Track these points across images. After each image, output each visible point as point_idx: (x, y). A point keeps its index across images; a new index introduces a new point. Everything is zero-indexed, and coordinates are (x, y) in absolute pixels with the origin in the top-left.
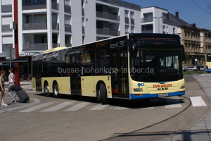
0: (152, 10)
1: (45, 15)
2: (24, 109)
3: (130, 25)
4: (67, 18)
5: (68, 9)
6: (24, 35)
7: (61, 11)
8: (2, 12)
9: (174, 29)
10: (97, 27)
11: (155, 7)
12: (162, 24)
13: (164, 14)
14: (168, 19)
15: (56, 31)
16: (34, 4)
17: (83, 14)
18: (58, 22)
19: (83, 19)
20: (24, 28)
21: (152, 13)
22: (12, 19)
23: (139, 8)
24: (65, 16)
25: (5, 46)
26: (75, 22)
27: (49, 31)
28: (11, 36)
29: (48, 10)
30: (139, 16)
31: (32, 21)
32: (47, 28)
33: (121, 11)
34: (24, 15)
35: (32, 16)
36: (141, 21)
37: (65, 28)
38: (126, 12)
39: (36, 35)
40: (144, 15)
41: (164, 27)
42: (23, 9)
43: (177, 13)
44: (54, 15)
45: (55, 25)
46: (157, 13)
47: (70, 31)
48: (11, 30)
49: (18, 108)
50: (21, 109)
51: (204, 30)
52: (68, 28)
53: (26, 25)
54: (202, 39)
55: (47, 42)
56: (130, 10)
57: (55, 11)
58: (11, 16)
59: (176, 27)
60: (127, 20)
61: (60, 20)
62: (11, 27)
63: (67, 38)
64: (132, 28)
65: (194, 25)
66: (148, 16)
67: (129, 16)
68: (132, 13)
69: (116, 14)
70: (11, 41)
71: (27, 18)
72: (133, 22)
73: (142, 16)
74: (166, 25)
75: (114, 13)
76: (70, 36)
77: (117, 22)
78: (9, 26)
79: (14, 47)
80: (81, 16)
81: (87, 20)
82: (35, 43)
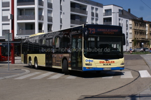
0: (111, 7)
1: (33, 9)
2: (18, 77)
3: (95, 18)
4: (50, 12)
5: (50, 5)
6: (18, 24)
7: (45, 7)
8: (3, 7)
9: (127, 21)
10: (71, 19)
11: (114, 5)
12: (118, 17)
13: (119, 10)
14: (123, 14)
15: (41, 21)
16: (25, 2)
17: (61, 9)
18: (43, 14)
19: (61, 13)
20: (18, 19)
21: (111, 10)
22: (10, 12)
23: (101, 6)
24: (48, 10)
25: (4, 32)
26: (55, 15)
27: (36, 21)
28: (9, 24)
29: (36, 6)
30: (101, 11)
31: (24, 14)
32: (34, 19)
33: (89, 8)
34: (18, 9)
35: (24, 10)
36: (103, 15)
37: (48, 19)
38: (92, 8)
39: (27, 24)
40: (105, 10)
41: (120, 19)
42: (18, 5)
43: (129, 10)
44: (40, 10)
45: (40, 17)
46: (115, 9)
47: (52, 21)
48: (9, 20)
49: (14, 76)
50: (16, 77)
51: (148, 22)
52: (50, 19)
53: (20, 16)
54: (147, 29)
55: (34, 29)
56: (95, 7)
57: (41, 7)
58: (9, 10)
59: (128, 20)
60: (93, 14)
62: (9, 17)
63: (49, 26)
64: (97, 20)
65: (142, 18)
66: (108, 11)
67: (94, 11)
68: (97, 9)
69: (85, 9)
70: (9, 27)
71: (20, 11)
72: (97, 15)
73: (104, 12)
74: (121, 18)
75: (83, 9)
76: (51, 25)
77: (86, 15)
78: (7, 17)
79: (11, 32)
80: (60, 11)
81: (64, 14)
82: (26, 29)
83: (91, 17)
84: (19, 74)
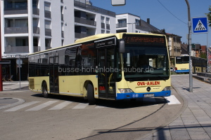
0: (126, 16)
1: (26, 19)
2: (9, 108)
3: (106, 30)
4: (48, 22)
5: (48, 14)
7: (42, 17)
10: (75, 32)
11: (129, 14)
12: (135, 29)
13: (136, 20)
14: (141, 25)
15: (36, 35)
16: (15, 9)
17: (62, 19)
18: (39, 26)
19: (62, 24)
20: (6, 32)
21: (125, 20)
23: (114, 15)
24: (46, 21)
26: (55, 26)
27: (30, 35)
29: (29, 15)
30: (114, 22)
31: (14, 25)
32: (28, 32)
33: (98, 17)
34: (6, 19)
35: (14, 21)
36: (115, 26)
37: (46, 32)
38: (102, 18)
39: (17, 39)
40: (119, 21)
42: (5, 14)
43: (148, 20)
44: (35, 20)
45: (35, 29)
46: (131, 20)
47: (51, 35)
49: (4, 107)
50: (7, 109)
51: (172, 36)
52: (48, 32)
53: (8, 29)
54: (170, 43)
55: (28, 45)
56: (106, 16)
57: (36, 16)
60: (103, 25)
61: (41, 25)
63: (48, 42)
65: (164, 31)
66: (122, 22)
67: (105, 21)
68: (108, 19)
69: (93, 19)
71: (9, 22)
72: (108, 27)
73: (117, 22)
74: (139, 30)
75: (91, 19)
76: (50, 40)
77: (94, 27)
80: (60, 21)
81: (66, 25)
82: (17, 45)
83: (101, 29)
84: (9, 105)
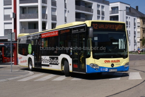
0: (118, 4)
1: (36, 7)
2: (22, 78)
3: (101, 16)
4: (54, 10)
5: (54, 4)
6: (21, 23)
7: (49, 5)
8: (4, 5)
9: (135, 19)
10: (76, 17)
11: (120, 2)
12: (125, 15)
13: (127, 8)
14: (131, 12)
15: (45, 20)
17: (65, 7)
18: (47, 13)
19: (65, 11)
20: (21, 18)
21: (118, 7)
22: (12, 10)
23: (108, 3)
24: (52, 8)
25: (7, 31)
26: (59, 13)
27: (40, 20)
28: (11, 23)
29: (39, 4)
30: (107, 9)
31: (27, 12)
32: (38, 18)
33: (94, 6)
34: (21, 7)
35: (27, 9)
36: (109, 13)
37: (52, 18)
38: (98, 6)
39: (30, 23)
40: (112, 8)
41: (127, 17)
42: (20, 3)
43: (137, 7)
44: (44, 8)
45: (44, 15)
46: (122, 7)
47: (56, 20)
48: (11, 19)
49: (17, 78)
50: (20, 79)
52: (54, 18)
53: (22, 15)
55: (38, 28)
56: (101, 5)
57: (45, 5)
58: (11, 8)
59: (136, 18)
60: (98, 12)
62: (12, 16)
63: (54, 25)
64: (103, 18)
66: (115, 9)
67: (100, 9)
68: (103, 7)
69: (90, 7)
70: (12, 27)
71: (23, 9)
72: (103, 14)
73: (110, 9)
74: (129, 16)
76: (56, 24)
77: (91, 13)
78: (9, 16)
79: (13, 31)
80: (64, 9)
81: (68, 12)
82: (29, 29)
83: (97, 15)
84: (22, 76)
